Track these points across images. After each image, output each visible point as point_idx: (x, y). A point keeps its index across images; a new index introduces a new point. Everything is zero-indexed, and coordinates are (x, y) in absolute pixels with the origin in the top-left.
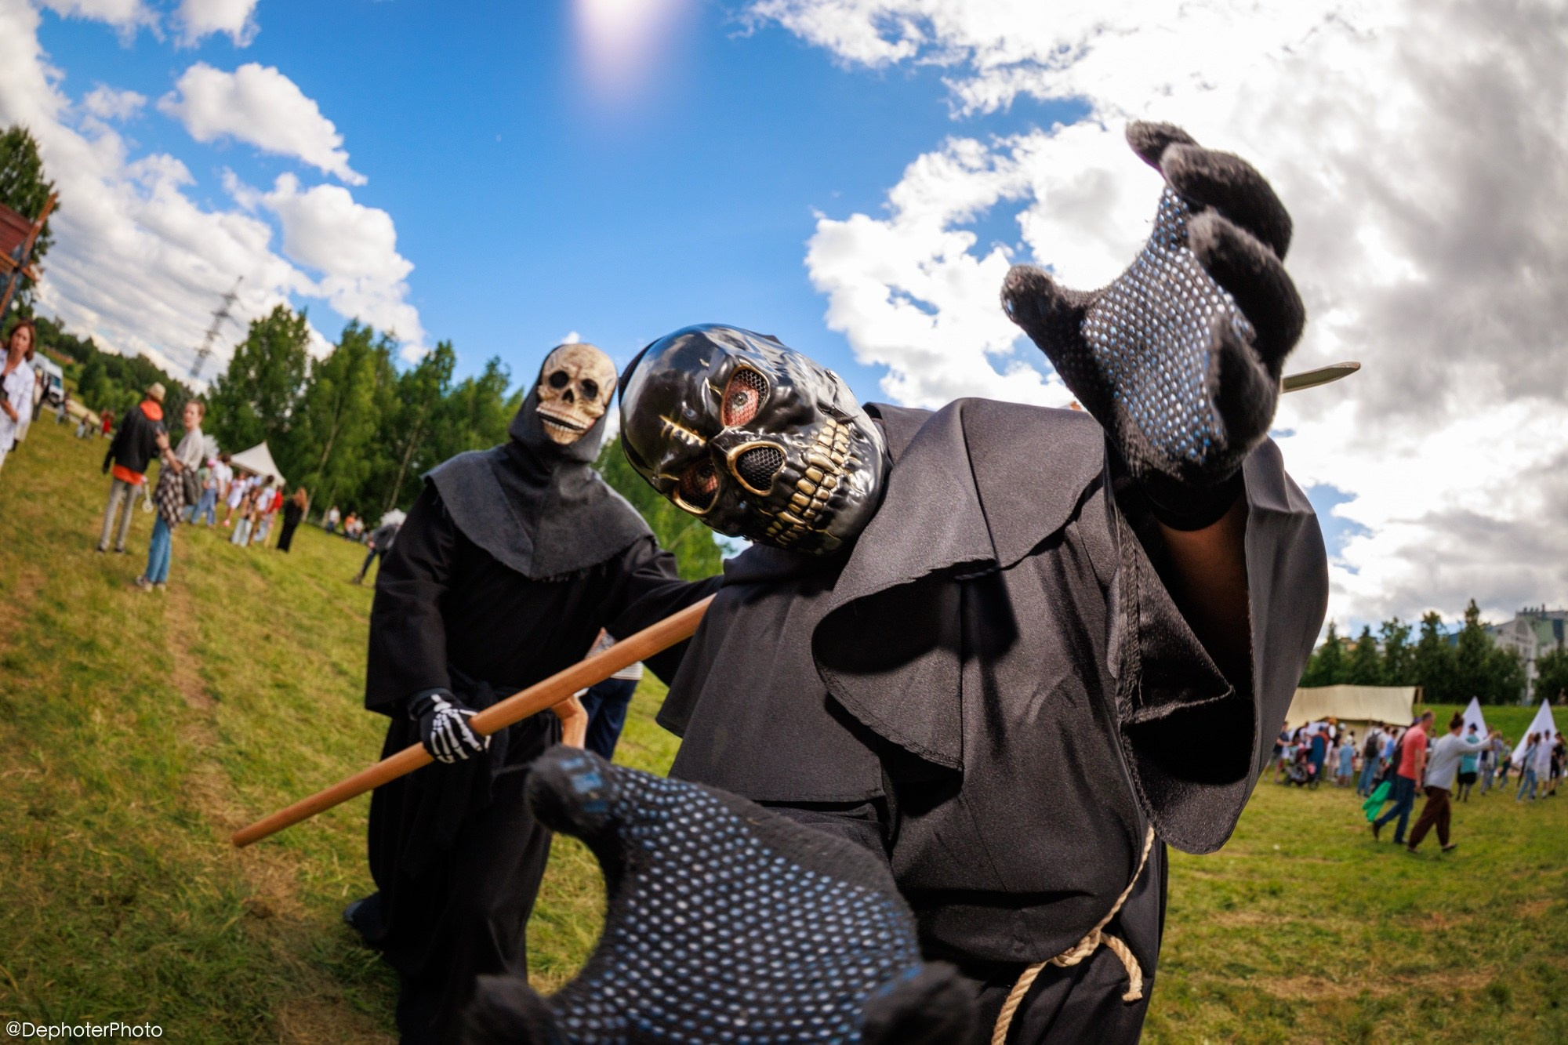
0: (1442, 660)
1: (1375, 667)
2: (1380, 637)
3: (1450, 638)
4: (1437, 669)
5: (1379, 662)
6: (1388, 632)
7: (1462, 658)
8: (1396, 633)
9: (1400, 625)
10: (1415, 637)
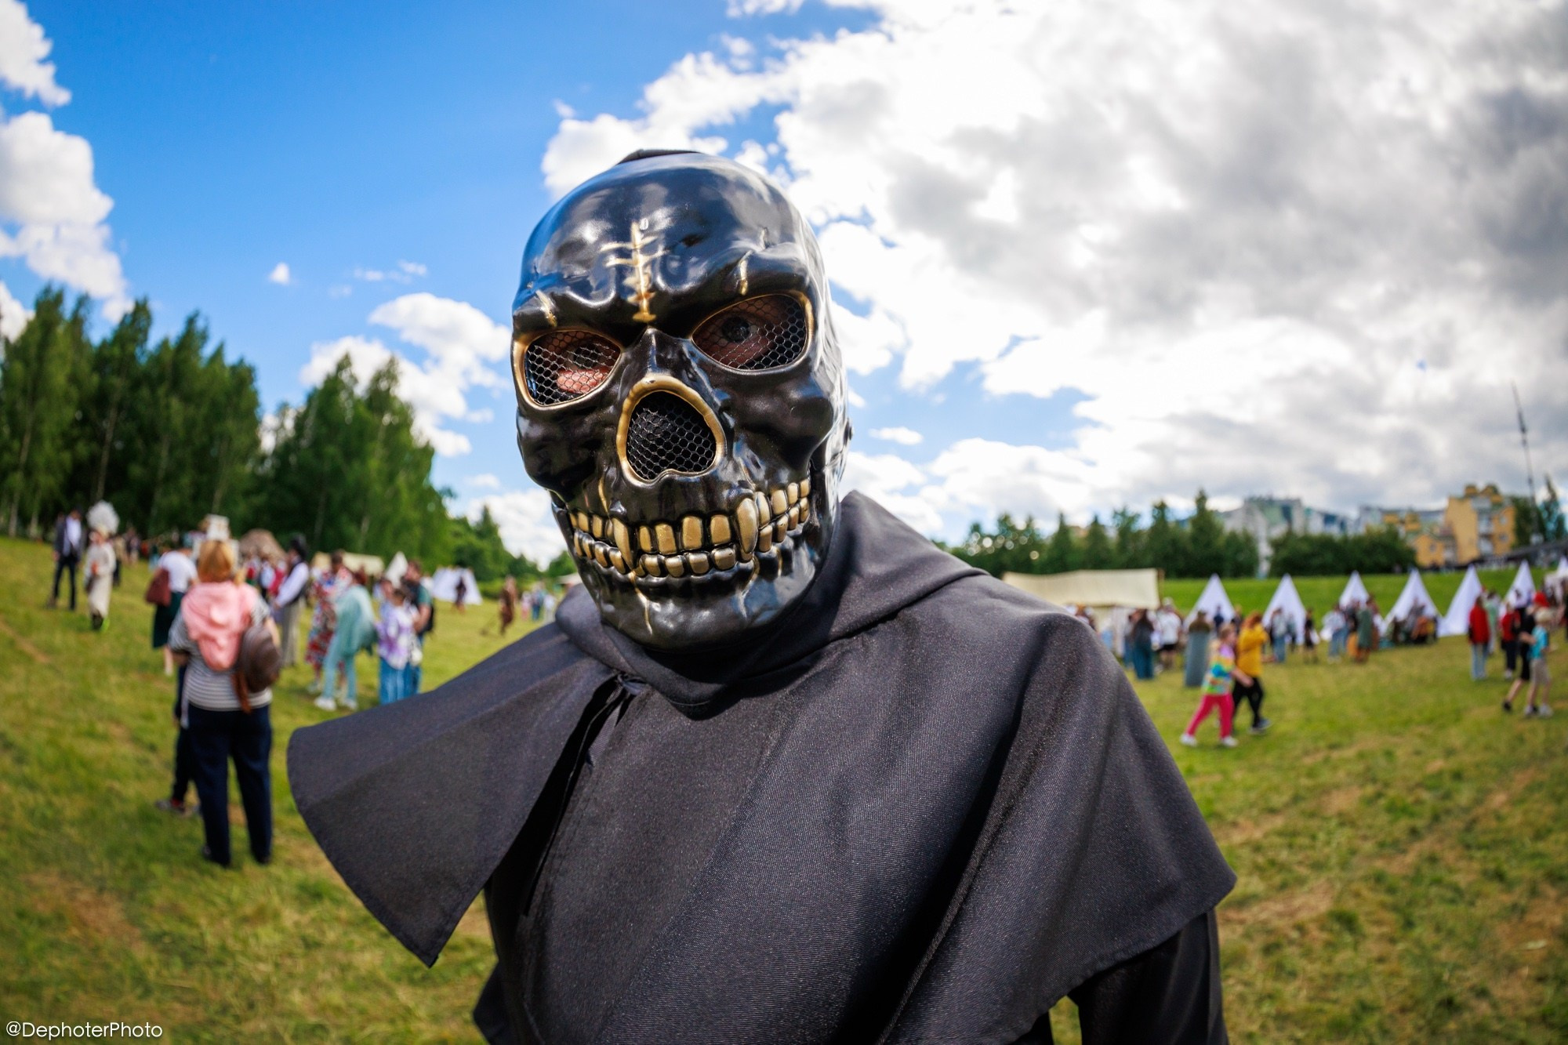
0: (1175, 542)
1: (1109, 549)
2: (1111, 524)
5: (1112, 547)
8: (1126, 521)
9: (1129, 512)
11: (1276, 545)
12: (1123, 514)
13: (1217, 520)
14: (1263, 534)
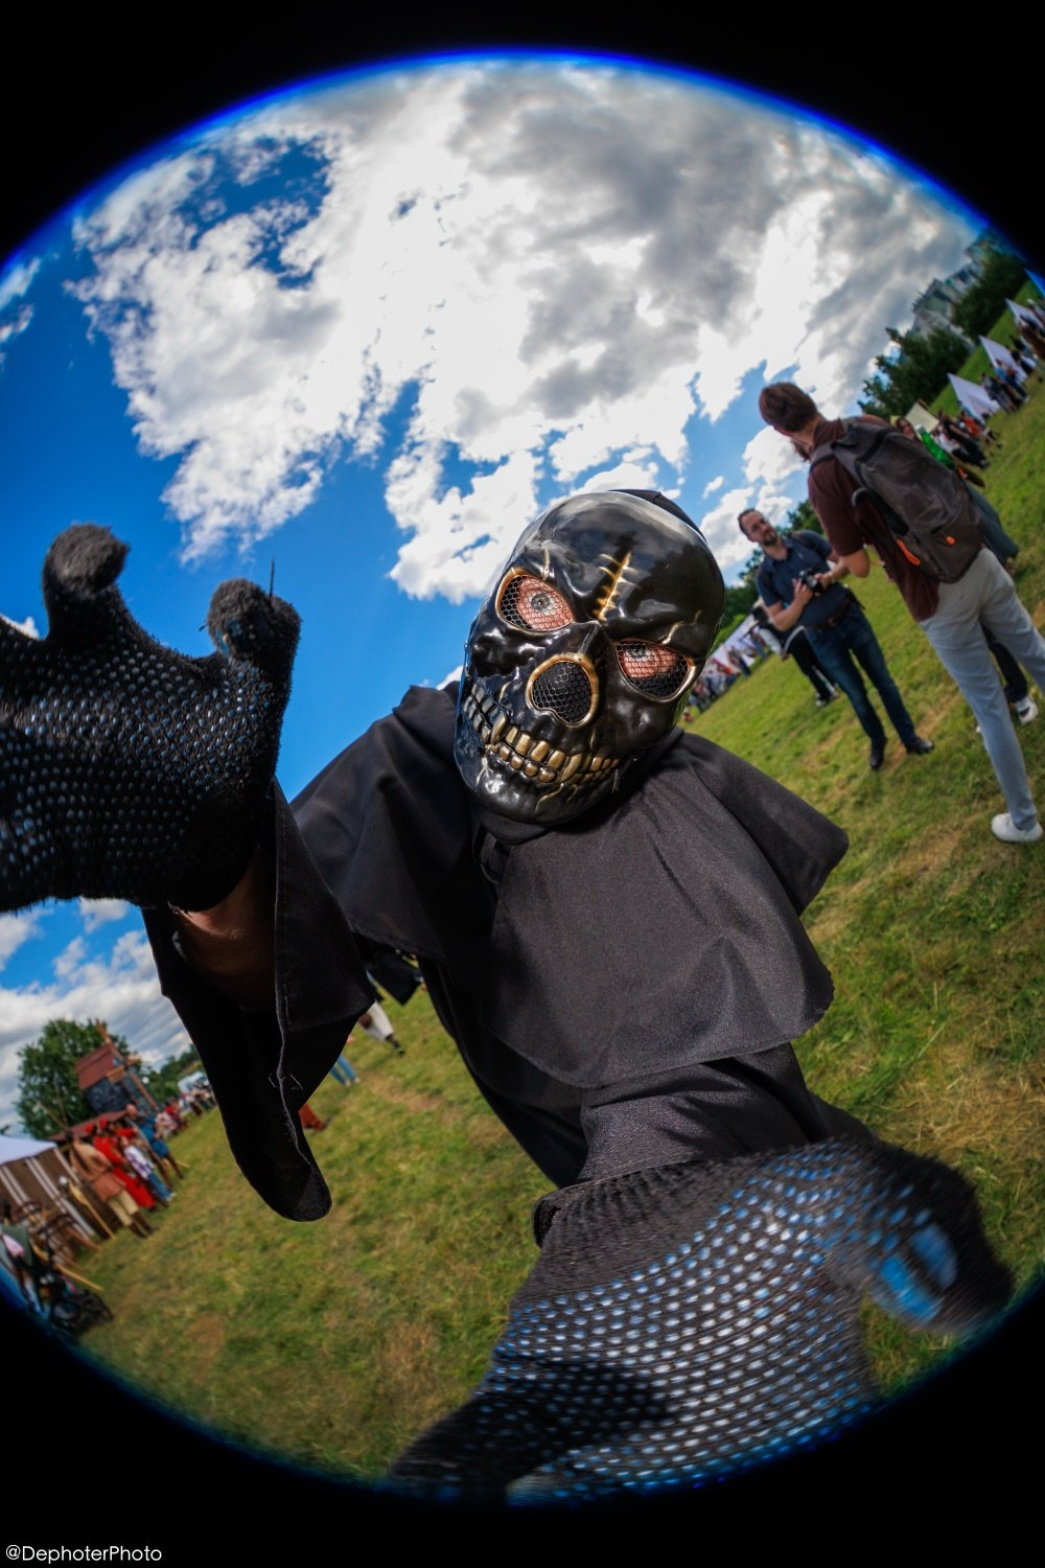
0: (911, 374)
2: (870, 399)
3: (900, 360)
4: (916, 381)
6: (870, 392)
7: (918, 363)
8: (874, 387)
9: (870, 382)
10: (884, 379)
14: (946, 322)
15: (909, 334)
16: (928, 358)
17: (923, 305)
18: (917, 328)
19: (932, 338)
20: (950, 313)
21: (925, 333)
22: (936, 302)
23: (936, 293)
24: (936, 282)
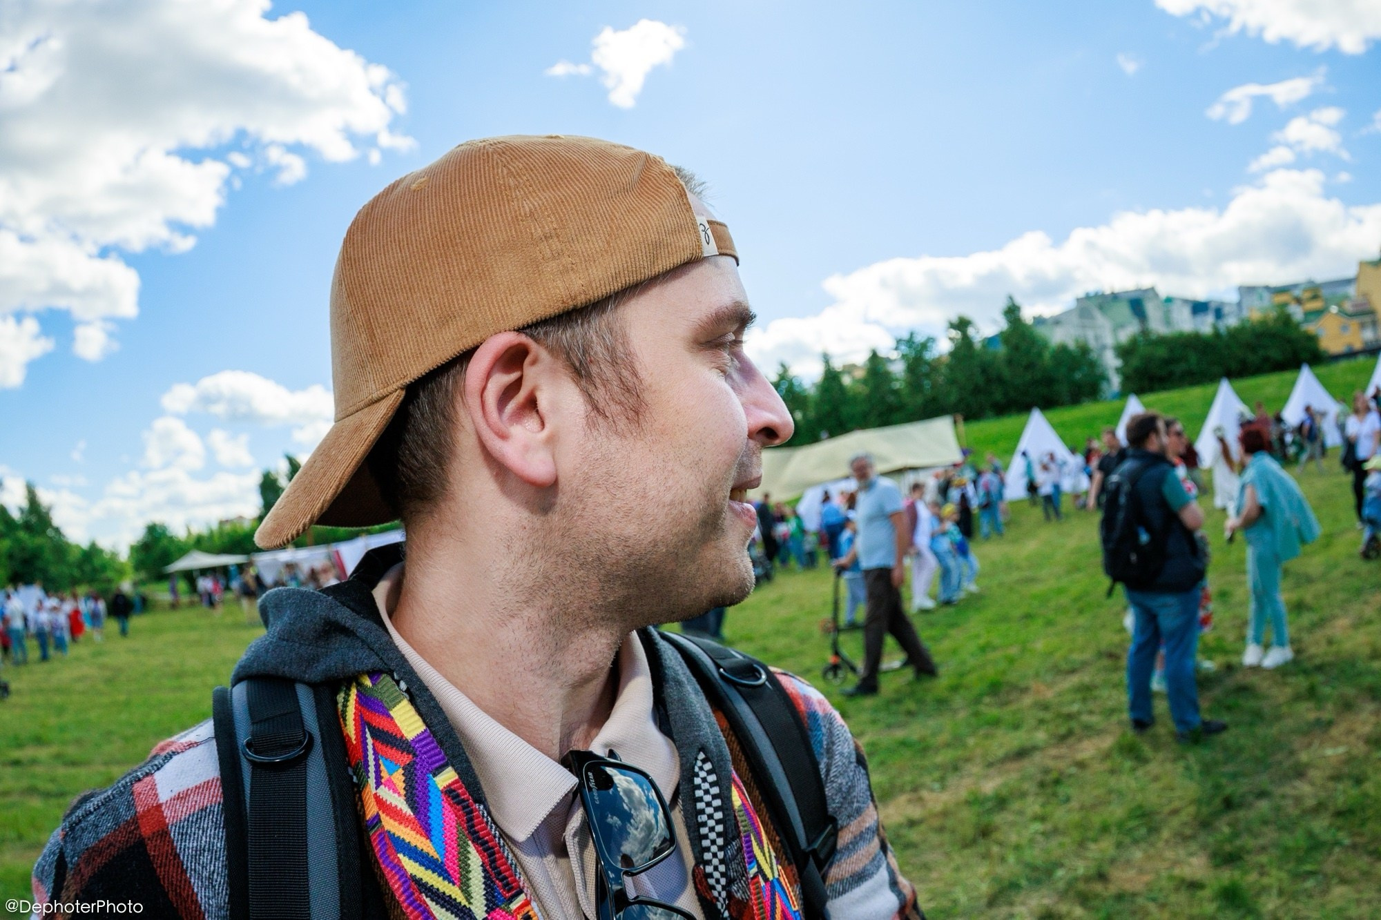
0: (985, 369)
1: (896, 392)
3: (989, 342)
4: (980, 380)
5: (897, 385)
6: (903, 348)
7: (1010, 362)
8: (916, 352)
9: (919, 339)
10: (943, 347)
11: (1124, 352)
12: (910, 342)
13: (1042, 331)
14: (1109, 340)
15: (1039, 321)
16: (1030, 366)
17: (1102, 302)
18: (1057, 321)
19: (1063, 349)
20: (1125, 336)
21: (1058, 337)
22: (1124, 311)
23: (1137, 304)
24: (1152, 290)
